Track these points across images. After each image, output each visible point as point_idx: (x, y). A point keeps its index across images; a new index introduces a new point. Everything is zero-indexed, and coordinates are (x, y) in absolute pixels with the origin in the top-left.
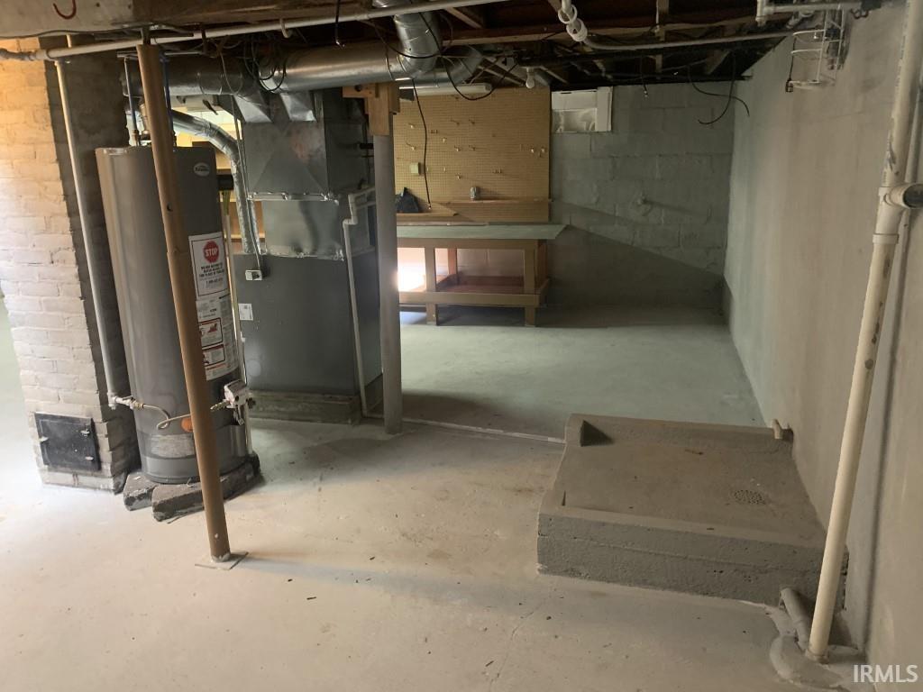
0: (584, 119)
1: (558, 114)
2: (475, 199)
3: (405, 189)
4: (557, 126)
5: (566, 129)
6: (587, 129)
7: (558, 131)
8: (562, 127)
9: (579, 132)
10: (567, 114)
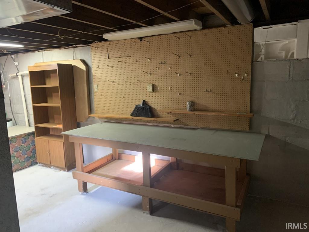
0: (282, 49)
1: (259, 46)
2: (191, 110)
3: (144, 101)
4: (259, 56)
5: (266, 58)
6: (286, 56)
7: (259, 59)
8: (263, 56)
9: (278, 60)
10: (267, 46)
